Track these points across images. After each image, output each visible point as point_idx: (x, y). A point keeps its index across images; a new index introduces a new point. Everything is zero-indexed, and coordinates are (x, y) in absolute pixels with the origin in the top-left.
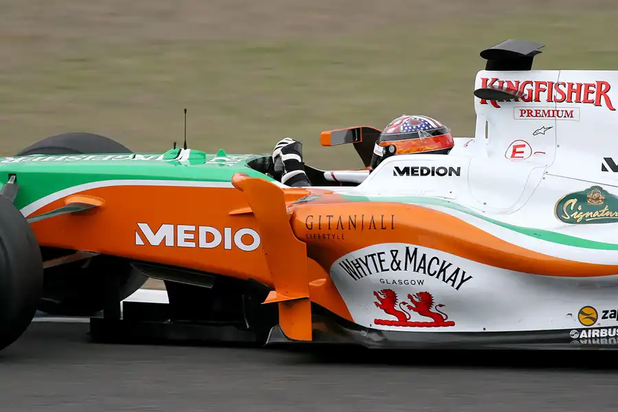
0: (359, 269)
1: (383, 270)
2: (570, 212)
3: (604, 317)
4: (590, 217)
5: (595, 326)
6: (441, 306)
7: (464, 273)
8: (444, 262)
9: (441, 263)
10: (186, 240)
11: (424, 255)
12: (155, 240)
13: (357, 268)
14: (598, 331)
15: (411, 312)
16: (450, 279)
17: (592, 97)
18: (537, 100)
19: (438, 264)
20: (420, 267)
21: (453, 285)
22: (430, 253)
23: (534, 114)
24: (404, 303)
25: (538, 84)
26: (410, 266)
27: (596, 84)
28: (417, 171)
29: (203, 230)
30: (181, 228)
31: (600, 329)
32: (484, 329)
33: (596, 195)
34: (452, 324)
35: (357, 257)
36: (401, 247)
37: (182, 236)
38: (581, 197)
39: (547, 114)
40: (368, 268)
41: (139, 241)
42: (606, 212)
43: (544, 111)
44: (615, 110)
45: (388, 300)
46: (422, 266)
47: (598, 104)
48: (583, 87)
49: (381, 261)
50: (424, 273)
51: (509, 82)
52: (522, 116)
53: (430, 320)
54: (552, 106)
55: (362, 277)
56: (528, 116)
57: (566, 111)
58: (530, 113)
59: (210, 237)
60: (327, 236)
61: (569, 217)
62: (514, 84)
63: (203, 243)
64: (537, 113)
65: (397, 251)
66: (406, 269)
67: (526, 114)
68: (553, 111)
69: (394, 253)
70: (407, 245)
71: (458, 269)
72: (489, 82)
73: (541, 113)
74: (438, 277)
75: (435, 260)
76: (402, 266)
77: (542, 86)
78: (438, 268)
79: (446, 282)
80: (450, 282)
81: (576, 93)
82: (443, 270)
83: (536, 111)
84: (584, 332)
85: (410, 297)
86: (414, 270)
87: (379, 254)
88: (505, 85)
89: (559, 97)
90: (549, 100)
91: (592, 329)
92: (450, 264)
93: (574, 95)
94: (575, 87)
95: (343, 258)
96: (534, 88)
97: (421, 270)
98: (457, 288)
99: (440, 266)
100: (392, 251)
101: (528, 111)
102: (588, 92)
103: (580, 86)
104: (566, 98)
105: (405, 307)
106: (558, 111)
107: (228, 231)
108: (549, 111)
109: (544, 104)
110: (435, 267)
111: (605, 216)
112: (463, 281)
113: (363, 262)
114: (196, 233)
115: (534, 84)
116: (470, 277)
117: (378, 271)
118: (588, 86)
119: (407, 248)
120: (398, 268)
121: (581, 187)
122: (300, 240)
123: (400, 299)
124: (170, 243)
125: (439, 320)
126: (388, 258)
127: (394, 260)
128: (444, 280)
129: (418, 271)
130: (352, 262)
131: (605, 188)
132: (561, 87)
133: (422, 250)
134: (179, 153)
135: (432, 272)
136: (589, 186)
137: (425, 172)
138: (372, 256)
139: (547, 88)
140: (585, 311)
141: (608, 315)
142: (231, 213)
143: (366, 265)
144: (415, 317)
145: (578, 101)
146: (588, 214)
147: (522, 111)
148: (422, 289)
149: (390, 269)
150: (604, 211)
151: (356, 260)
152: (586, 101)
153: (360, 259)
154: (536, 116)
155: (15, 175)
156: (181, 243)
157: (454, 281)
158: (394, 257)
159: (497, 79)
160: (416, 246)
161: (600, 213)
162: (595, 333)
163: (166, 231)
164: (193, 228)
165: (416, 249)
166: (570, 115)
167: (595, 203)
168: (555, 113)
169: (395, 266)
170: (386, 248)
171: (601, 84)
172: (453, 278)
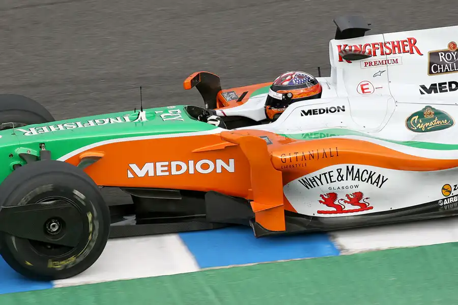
0: (314, 183)
1: (331, 182)
2: (416, 125)
3: (455, 189)
4: (428, 127)
5: (451, 195)
6: (367, 198)
7: (383, 177)
8: (371, 172)
9: (369, 173)
10: (162, 171)
11: (358, 170)
12: (141, 173)
13: (312, 182)
14: (452, 198)
15: (346, 205)
16: (375, 182)
17: (407, 48)
18: (375, 55)
19: (367, 173)
20: (356, 177)
21: (377, 186)
22: (362, 168)
23: (373, 64)
24: (342, 200)
25: (374, 45)
26: (350, 177)
27: (407, 40)
28: (317, 112)
29: (174, 164)
30: (159, 164)
31: (453, 197)
32: (391, 208)
33: (429, 111)
34: (372, 208)
35: (313, 176)
36: (343, 167)
37: (159, 169)
38: (420, 114)
39: (382, 63)
40: (321, 182)
41: (130, 175)
42: (437, 121)
43: (379, 61)
44: (422, 55)
45: (330, 199)
46: (357, 176)
47: (412, 53)
48: (400, 43)
49: (330, 177)
50: (359, 180)
51: (355, 46)
52: (366, 66)
53: (358, 207)
54: (384, 57)
55: (315, 186)
56: (370, 66)
57: (393, 60)
58: (370, 64)
59: (179, 168)
60: (295, 166)
61: (416, 128)
62: (359, 47)
63: (174, 172)
64: (375, 63)
65: (341, 169)
66: (347, 180)
67: (369, 64)
68: (385, 61)
69: (339, 171)
70: (348, 165)
71: (380, 175)
72: (342, 48)
73: (378, 63)
74: (367, 182)
75: (366, 172)
76: (344, 178)
77: (376, 46)
78: (367, 176)
79: (373, 184)
80: (376, 184)
81: (397, 47)
82: (370, 177)
83: (375, 62)
84: (445, 200)
85: (347, 195)
86: (352, 180)
87: (329, 173)
88: (353, 48)
89: (388, 51)
90: (382, 54)
91: (449, 198)
92: (375, 173)
93: (396, 49)
94: (396, 44)
95: (303, 177)
96: (371, 48)
97: (357, 179)
98: (380, 187)
99: (368, 175)
100: (337, 170)
101: (369, 62)
102: (404, 46)
103: (398, 42)
104: (393, 52)
105: (342, 202)
106: (388, 61)
107: (191, 163)
108: (382, 61)
109: (379, 57)
110: (366, 176)
111: (437, 124)
112: (383, 182)
113: (317, 178)
114: (169, 166)
115: (371, 45)
116: (387, 179)
117: (328, 183)
118: (403, 42)
119: (348, 167)
120: (342, 179)
121: (419, 108)
122: (277, 169)
123: (339, 197)
124: (151, 174)
125: (364, 207)
126: (335, 174)
127: (339, 175)
128: (371, 183)
129: (355, 180)
130: (310, 179)
131: (433, 106)
132: (388, 45)
133: (356, 167)
134: (139, 115)
135: (363, 179)
136: (424, 106)
137: (322, 111)
138: (325, 174)
139: (379, 47)
140: (445, 187)
141: (456, 188)
142: (193, 151)
143: (320, 180)
144: (349, 207)
145: (400, 52)
146: (427, 124)
147: (365, 63)
148: (357, 190)
149: (337, 180)
150: (435, 121)
151: (313, 178)
152: (405, 52)
153: (316, 177)
154: (375, 65)
155: (44, 144)
156: (159, 173)
157: (378, 183)
158: (339, 173)
159: (347, 45)
160: (353, 165)
161: (434, 123)
162: (451, 200)
163: (149, 167)
164: (167, 163)
165: (353, 166)
166: (396, 61)
167: (429, 117)
168: (387, 62)
169: (340, 178)
170: (334, 168)
171: (410, 40)
172: (377, 181)
